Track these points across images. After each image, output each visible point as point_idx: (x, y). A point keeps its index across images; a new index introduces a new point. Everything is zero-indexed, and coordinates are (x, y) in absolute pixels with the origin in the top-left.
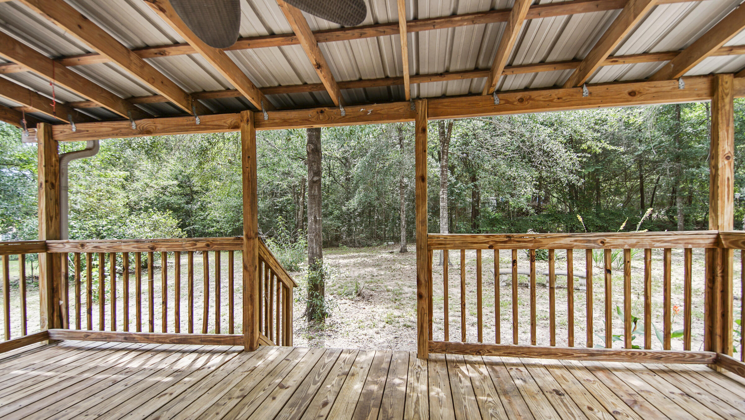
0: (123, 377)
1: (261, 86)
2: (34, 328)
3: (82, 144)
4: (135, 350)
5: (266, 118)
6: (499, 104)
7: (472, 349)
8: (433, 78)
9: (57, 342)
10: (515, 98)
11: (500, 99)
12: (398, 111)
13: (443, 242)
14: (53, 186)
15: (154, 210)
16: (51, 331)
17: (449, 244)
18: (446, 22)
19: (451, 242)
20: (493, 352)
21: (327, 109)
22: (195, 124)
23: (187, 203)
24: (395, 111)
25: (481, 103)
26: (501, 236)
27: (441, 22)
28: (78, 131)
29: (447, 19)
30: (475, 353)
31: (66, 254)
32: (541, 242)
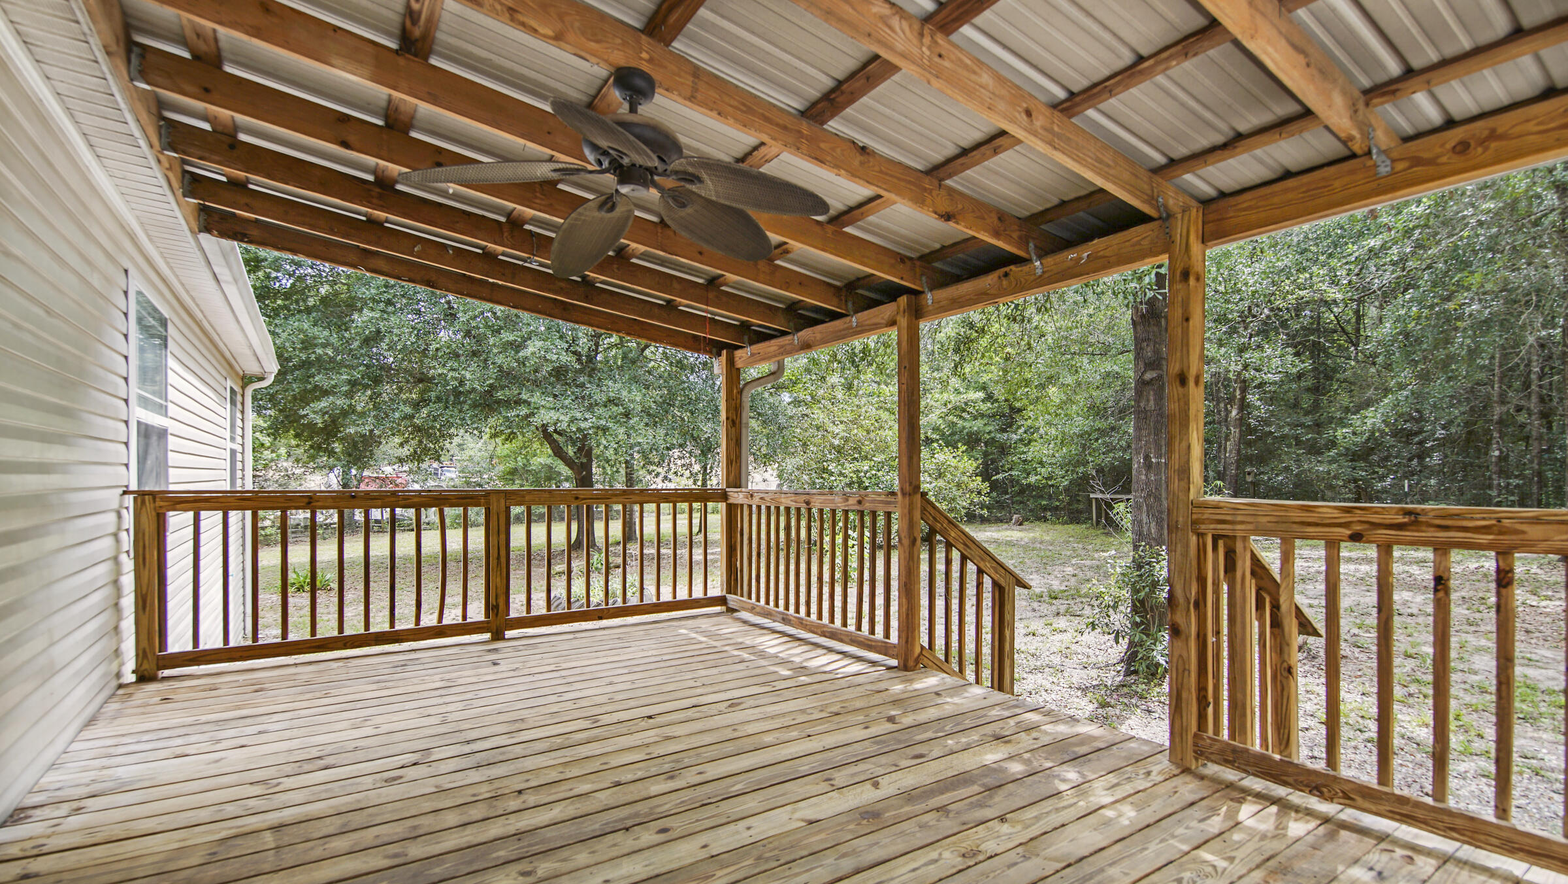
0: (753, 658)
1: (918, 255)
2: (716, 590)
3: (765, 367)
4: (789, 636)
5: (930, 302)
6: (1393, 173)
7: (1301, 778)
8: (1210, 158)
9: (731, 610)
10: (1442, 145)
11: (1393, 161)
12: (1138, 243)
13: (1228, 518)
14: (734, 422)
15: (940, 445)
16: (730, 597)
17: (1242, 523)
18: (1129, 77)
19: (1249, 519)
20: (1360, 801)
21: (1012, 267)
22: (851, 328)
23: (1003, 430)
24: (1132, 246)
25: (1337, 184)
26: (1387, 509)
27: (1122, 80)
28: (752, 355)
29: (1126, 74)
30: (1307, 790)
31: (742, 505)
32: (1523, 532)
